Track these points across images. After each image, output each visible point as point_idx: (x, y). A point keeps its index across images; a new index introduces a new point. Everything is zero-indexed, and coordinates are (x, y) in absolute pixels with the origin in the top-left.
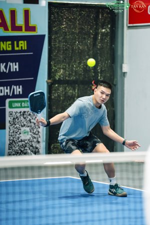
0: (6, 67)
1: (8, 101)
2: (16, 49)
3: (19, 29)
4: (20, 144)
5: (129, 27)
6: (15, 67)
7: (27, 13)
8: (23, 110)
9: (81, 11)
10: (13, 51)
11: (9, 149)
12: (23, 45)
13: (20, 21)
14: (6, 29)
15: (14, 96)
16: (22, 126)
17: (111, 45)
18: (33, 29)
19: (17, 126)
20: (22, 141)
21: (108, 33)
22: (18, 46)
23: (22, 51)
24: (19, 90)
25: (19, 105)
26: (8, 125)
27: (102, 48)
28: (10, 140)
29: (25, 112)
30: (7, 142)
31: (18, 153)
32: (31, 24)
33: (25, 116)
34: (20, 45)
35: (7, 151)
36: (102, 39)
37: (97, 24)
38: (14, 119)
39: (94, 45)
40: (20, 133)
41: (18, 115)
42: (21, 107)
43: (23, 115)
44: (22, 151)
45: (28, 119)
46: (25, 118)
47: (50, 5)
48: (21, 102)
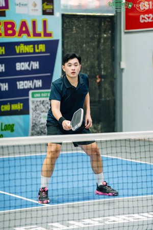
0: (29, 65)
1: (31, 92)
2: (37, 51)
3: (39, 35)
4: (41, 126)
5: (126, 33)
6: (36, 65)
7: (45, 22)
8: (42, 99)
9: (87, 20)
10: (34, 52)
11: (32, 130)
12: (42, 48)
13: (40, 29)
14: (29, 35)
15: (35, 88)
16: (42, 112)
17: (112, 47)
18: (50, 35)
19: (38, 112)
20: (42, 124)
21: (109, 37)
22: (38, 48)
23: (41, 53)
24: (39, 83)
25: (39, 95)
26: (31, 111)
27: (104, 50)
28: (33, 123)
29: (43, 101)
30: (31, 125)
31: (39, 133)
32: (48, 31)
33: (44, 104)
34: (40, 48)
35: (30, 131)
36: (104, 42)
37: (100, 31)
38: (36, 106)
39: (98, 47)
40: (41, 118)
41: (39, 103)
42: (41, 97)
43: (43, 103)
44: (42, 132)
45: (46, 107)
46: (44, 106)
47: (63, 16)
48: (41, 93)
